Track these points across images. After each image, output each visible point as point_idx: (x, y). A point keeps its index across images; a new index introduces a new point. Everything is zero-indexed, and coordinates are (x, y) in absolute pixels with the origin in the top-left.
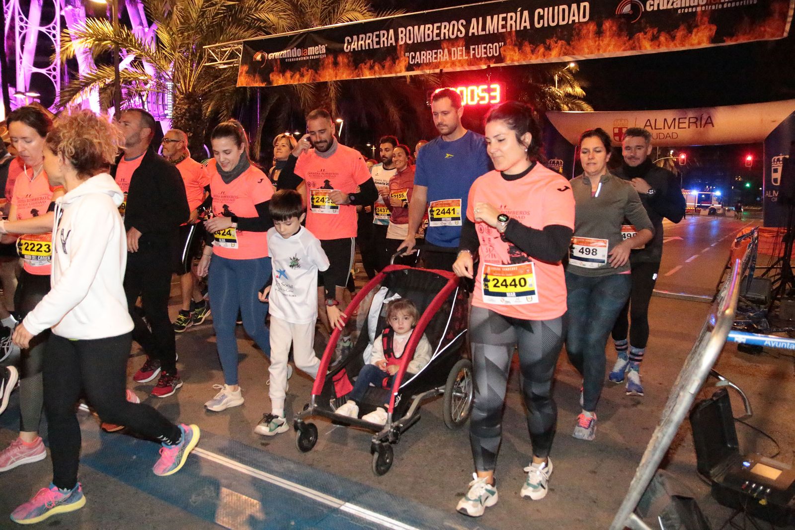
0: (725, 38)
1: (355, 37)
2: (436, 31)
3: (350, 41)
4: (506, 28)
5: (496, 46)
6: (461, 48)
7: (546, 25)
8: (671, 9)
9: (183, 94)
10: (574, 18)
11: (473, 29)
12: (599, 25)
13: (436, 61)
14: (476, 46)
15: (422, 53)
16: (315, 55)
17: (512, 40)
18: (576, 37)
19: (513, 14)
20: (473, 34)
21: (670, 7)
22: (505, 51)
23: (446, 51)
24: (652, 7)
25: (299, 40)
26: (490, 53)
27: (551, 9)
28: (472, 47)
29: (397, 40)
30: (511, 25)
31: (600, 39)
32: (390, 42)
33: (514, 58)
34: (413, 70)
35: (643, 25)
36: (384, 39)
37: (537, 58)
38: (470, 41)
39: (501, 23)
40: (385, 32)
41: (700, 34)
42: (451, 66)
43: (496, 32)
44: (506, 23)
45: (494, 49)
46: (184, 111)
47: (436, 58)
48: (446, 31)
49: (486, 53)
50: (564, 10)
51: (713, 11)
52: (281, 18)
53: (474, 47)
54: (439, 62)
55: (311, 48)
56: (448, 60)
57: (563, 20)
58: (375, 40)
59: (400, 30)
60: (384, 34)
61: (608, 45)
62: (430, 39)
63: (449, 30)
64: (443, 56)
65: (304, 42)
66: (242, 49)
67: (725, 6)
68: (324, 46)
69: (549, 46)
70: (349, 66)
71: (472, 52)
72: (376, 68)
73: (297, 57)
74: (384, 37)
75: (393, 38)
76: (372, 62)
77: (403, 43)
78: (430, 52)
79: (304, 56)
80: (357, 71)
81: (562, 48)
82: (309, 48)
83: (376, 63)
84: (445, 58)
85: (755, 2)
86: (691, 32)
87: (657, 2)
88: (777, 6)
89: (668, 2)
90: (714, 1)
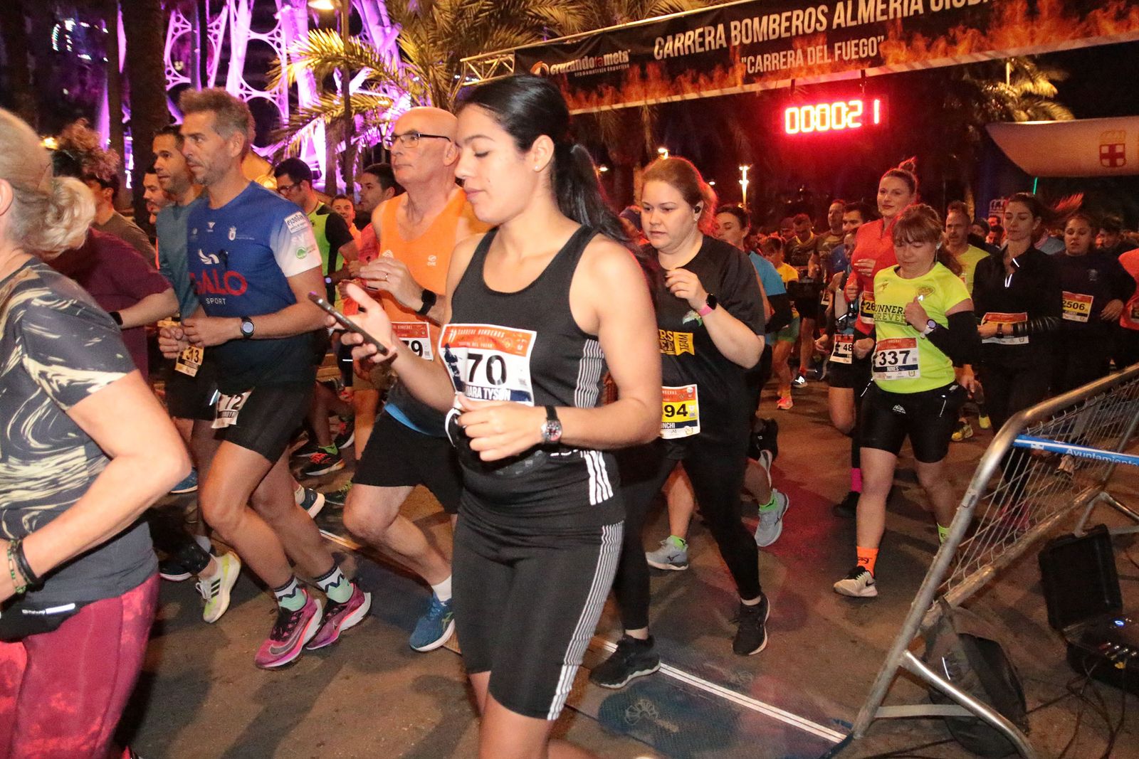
1: (670, 38)
2: (785, 24)
3: (663, 43)
4: (888, 14)
5: (872, 42)
6: (821, 47)
7: (947, 7)
11: (839, 17)
13: (785, 67)
14: (844, 43)
15: (765, 56)
16: (614, 65)
17: (896, 32)
18: (995, 23)
20: (839, 25)
22: (885, 48)
23: (799, 52)
25: (590, 48)
26: (864, 52)
28: (837, 45)
29: (728, 38)
30: (895, 10)
31: (1035, 23)
32: (719, 42)
33: (899, 62)
34: (753, 83)
36: (711, 38)
37: (935, 57)
38: (835, 36)
39: (880, 7)
40: (712, 29)
42: (807, 75)
43: (872, 20)
44: (888, 6)
45: (869, 47)
47: (785, 63)
48: (799, 23)
49: (857, 53)
52: (570, 13)
53: (840, 44)
54: (790, 69)
55: (608, 56)
56: (802, 65)
58: (698, 40)
59: (733, 24)
60: (710, 32)
61: (1048, 31)
62: (776, 36)
63: (803, 22)
64: (795, 59)
65: (599, 47)
66: (513, 60)
68: (626, 52)
69: (954, 37)
70: (662, 78)
71: (837, 52)
72: (702, 81)
73: (590, 69)
74: (710, 35)
75: (723, 36)
76: (694, 72)
77: (737, 43)
78: (777, 54)
79: (598, 68)
80: (674, 86)
81: (972, 42)
82: (605, 56)
83: (701, 74)
84: (798, 62)
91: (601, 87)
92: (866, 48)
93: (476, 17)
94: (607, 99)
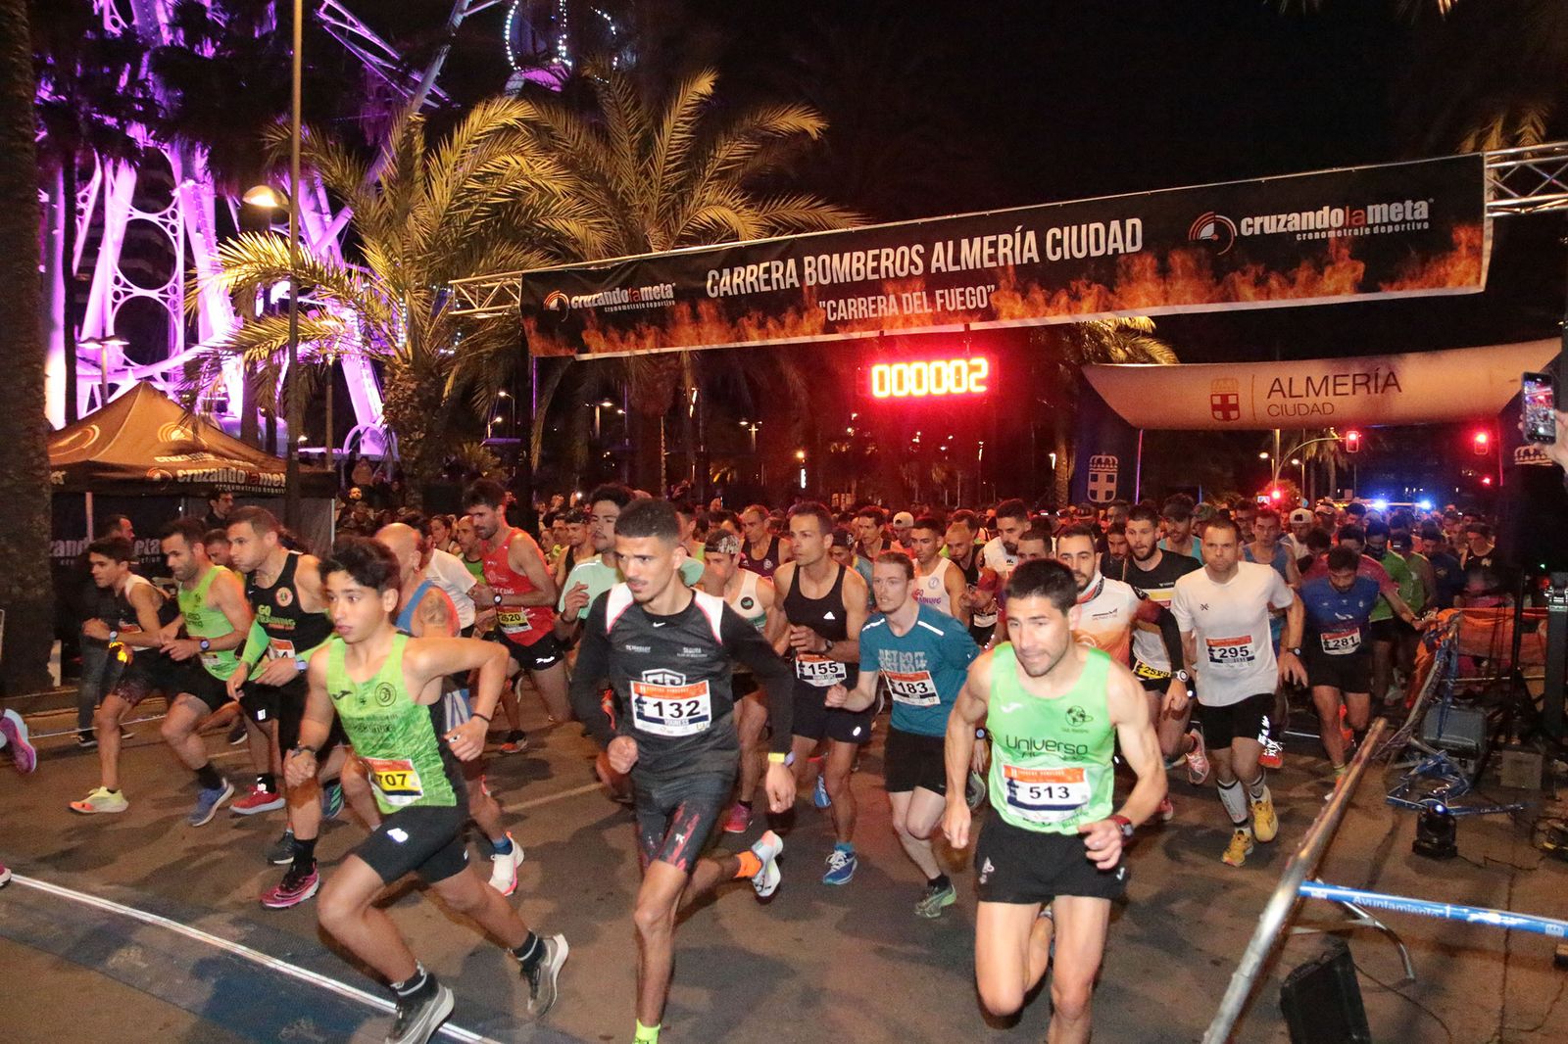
0: (1381, 284)
1: (726, 271)
2: (871, 264)
3: (717, 277)
4: (997, 260)
5: (981, 291)
6: (919, 294)
7: (1067, 256)
8: (1283, 233)
9: (408, 362)
10: (1115, 246)
11: (938, 261)
12: (1163, 259)
13: (875, 315)
14: (946, 291)
15: (850, 301)
16: (655, 300)
17: (1009, 281)
18: (1123, 279)
19: (1008, 237)
20: (938, 269)
21: (1281, 229)
22: (997, 299)
23: (892, 298)
24: (1251, 229)
25: (623, 277)
26: (971, 303)
27: (1075, 229)
28: (938, 292)
29: (801, 276)
30: (1005, 255)
31: (1168, 280)
32: (789, 281)
33: (1015, 316)
34: (835, 332)
35: (1238, 260)
36: (779, 275)
37: (1057, 312)
38: (935, 282)
39: (988, 251)
40: (781, 264)
41: (1338, 276)
42: (902, 324)
43: (979, 266)
44: (996, 251)
45: (978, 297)
46: (410, 392)
47: (875, 311)
48: (889, 264)
49: (964, 303)
50: (1097, 231)
51: (1356, 239)
52: (590, 228)
53: (942, 292)
54: (882, 318)
55: (646, 288)
56: (897, 313)
57: (1097, 248)
58: (763, 276)
59: (807, 259)
60: (777, 268)
61: (1183, 291)
62: (861, 278)
63: (894, 263)
64: (888, 307)
65: (633, 277)
66: (520, 287)
67: (1376, 230)
68: (669, 286)
69: (1077, 292)
70: (720, 321)
71: (939, 301)
72: (770, 325)
73: (623, 304)
74: (777, 271)
75: (794, 274)
76: (761, 314)
77: (813, 283)
78: (864, 299)
79: (634, 303)
80: (735, 330)
81: (1099, 297)
82: (642, 289)
83: (769, 318)
84: (891, 310)
85: (1426, 226)
86: (1321, 273)
87: (1258, 220)
88: (1462, 235)
89: (1278, 221)
90: (1357, 221)
91: (642, 326)
92: (973, 298)
93: (467, 225)
94: (649, 341)
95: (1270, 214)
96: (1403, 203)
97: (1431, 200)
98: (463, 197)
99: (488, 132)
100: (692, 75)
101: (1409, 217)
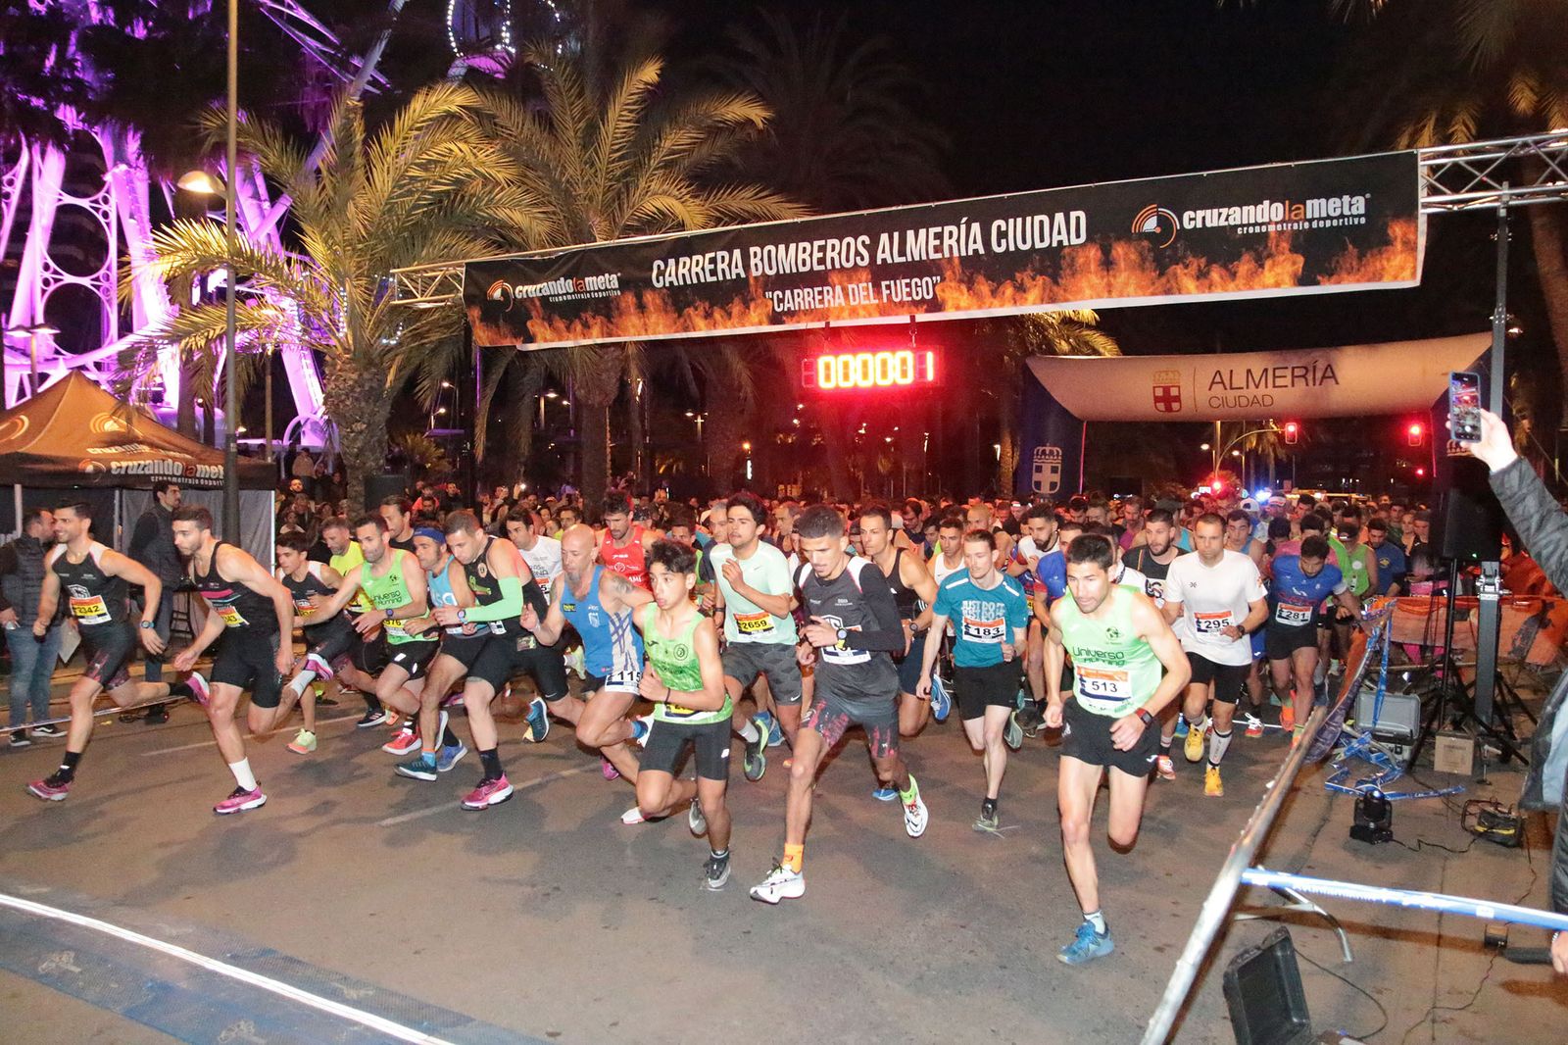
0: (1319, 278)
2: (817, 255)
3: (662, 267)
4: (942, 252)
5: (927, 282)
6: (865, 285)
7: (1012, 248)
8: (1224, 227)
9: (349, 352)
10: (1060, 238)
11: (883, 252)
12: (1106, 251)
13: (821, 306)
14: (892, 282)
15: (796, 292)
16: (599, 290)
17: (954, 273)
18: (1067, 271)
19: (954, 228)
20: (884, 260)
21: (1223, 223)
22: (943, 291)
23: (838, 288)
24: (1193, 223)
25: (567, 267)
26: (917, 294)
27: (1019, 220)
28: (884, 284)
29: (746, 267)
30: (951, 247)
31: (1111, 273)
32: (734, 271)
33: (962, 307)
34: (781, 322)
35: (1180, 253)
36: (725, 266)
37: (1003, 304)
38: (880, 273)
39: (933, 242)
40: (726, 254)
41: (1278, 270)
42: (850, 315)
43: (924, 257)
44: (942, 243)
45: (923, 288)
46: (351, 383)
47: (821, 301)
48: (835, 254)
49: (909, 294)
50: (1041, 222)
51: (1296, 234)
52: (535, 218)
53: (887, 283)
54: (828, 309)
55: (590, 279)
56: (843, 304)
57: (1042, 240)
58: (709, 267)
59: (752, 250)
60: (723, 258)
61: (1126, 284)
62: (807, 268)
63: (839, 254)
64: (834, 298)
65: (578, 267)
66: (463, 277)
67: (1315, 225)
68: (614, 276)
69: (1022, 284)
70: (666, 312)
71: (885, 292)
72: (717, 315)
73: (568, 293)
74: (723, 262)
75: (740, 264)
76: (707, 304)
77: (760, 273)
78: (810, 290)
79: (579, 292)
80: (682, 320)
81: (1044, 289)
82: (587, 279)
83: (716, 308)
84: (837, 301)
85: (1363, 220)
86: (1262, 266)
87: (1200, 213)
88: (1397, 230)
89: (1220, 214)
90: (1296, 215)
91: (587, 316)
92: (919, 289)
93: (409, 214)
94: (595, 330)
95: (1212, 208)
96: (1341, 198)
97: (1368, 196)
98: (405, 185)
99: (430, 119)
100: (638, 63)
101: (1346, 212)
